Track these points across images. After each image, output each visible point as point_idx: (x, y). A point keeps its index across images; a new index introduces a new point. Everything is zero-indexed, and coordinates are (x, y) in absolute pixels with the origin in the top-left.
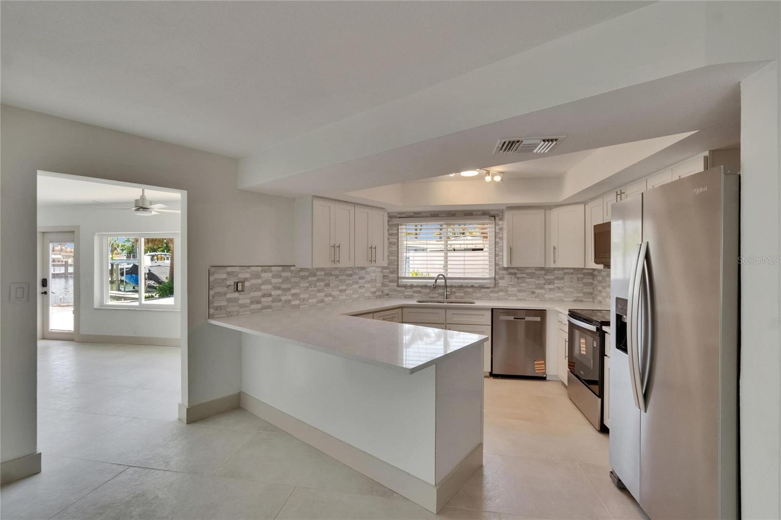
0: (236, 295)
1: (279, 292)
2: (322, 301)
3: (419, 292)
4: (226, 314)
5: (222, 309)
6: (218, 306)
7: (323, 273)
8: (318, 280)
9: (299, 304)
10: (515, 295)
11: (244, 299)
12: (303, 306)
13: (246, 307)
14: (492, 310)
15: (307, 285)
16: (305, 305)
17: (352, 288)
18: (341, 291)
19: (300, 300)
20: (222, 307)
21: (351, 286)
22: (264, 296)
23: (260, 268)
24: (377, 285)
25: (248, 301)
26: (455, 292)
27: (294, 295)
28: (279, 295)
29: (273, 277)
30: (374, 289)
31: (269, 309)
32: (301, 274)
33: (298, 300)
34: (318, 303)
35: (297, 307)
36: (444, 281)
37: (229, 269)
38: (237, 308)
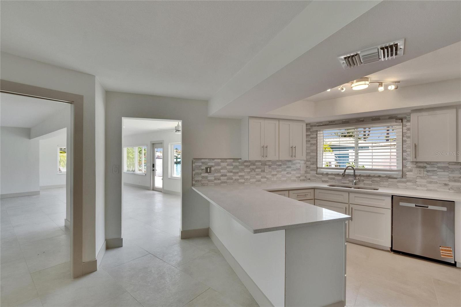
0: (206, 174)
1: (232, 174)
2: (259, 181)
3: (334, 179)
4: (201, 184)
5: (199, 182)
6: (197, 180)
7: (260, 164)
8: (257, 168)
9: (244, 182)
10: (425, 186)
11: (211, 177)
12: (247, 183)
13: (212, 181)
14: (392, 196)
15: (249, 170)
16: (248, 182)
17: (281, 173)
18: (273, 175)
19: (245, 180)
20: (199, 181)
21: (281, 172)
22: (222, 176)
23: (220, 160)
24: (301, 172)
25: (213, 178)
26: (363, 181)
27: (240, 176)
28: (232, 176)
29: (228, 165)
30: (299, 175)
31: (225, 183)
32: (245, 164)
33: (243, 179)
34: (256, 182)
35: (243, 183)
36: (353, 171)
37: (203, 160)
38: (207, 182)
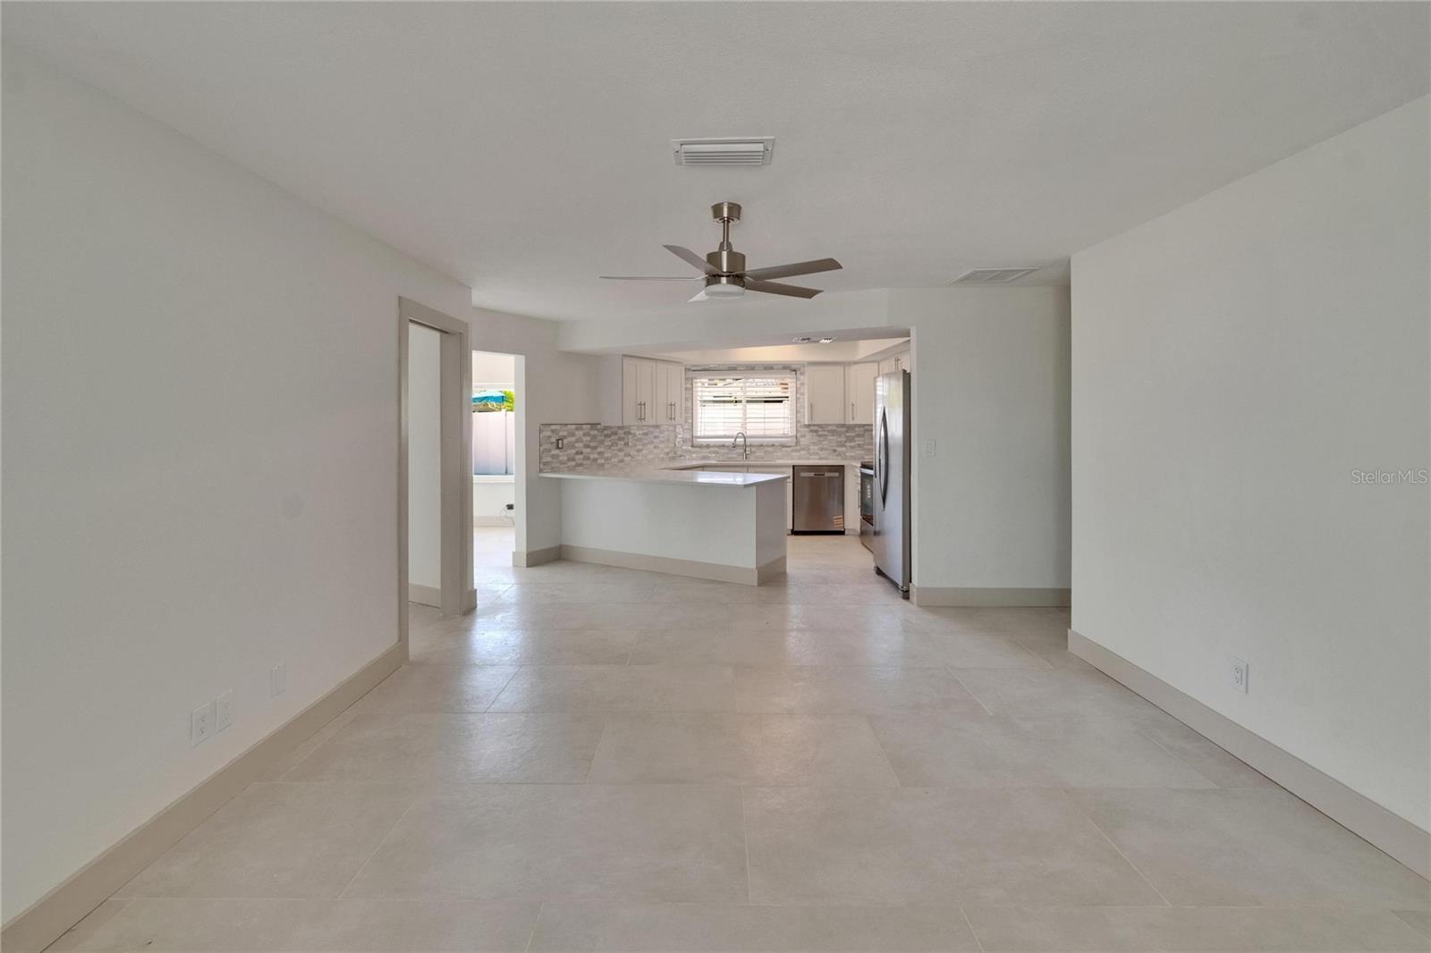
0: (557, 452)
1: (588, 450)
2: (622, 461)
3: (717, 452)
4: (551, 470)
5: (548, 465)
6: (546, 463)
7: (623, 431)
8: (619, 439)
9: (604, 463)
11: (563, 455)
13: (566, 462)
14: (794, 466)
15: (610, 443)
16: (608, 464)
18: (638, 451)
19: (605, 459)
22: (577, 453)
23: (574, 426)
24: (670, 445)
25: (566, 458)
26: (754, 452)
27: (599, 453)
28: (589, 453)
29: (584, 435)
31: (581, 466)
32: (606, 432)
33: (603, 458)
34: (619, 463)
35: (602, 465)
36: (743, 440)
37: (553, 427)
38: (558, 465)
